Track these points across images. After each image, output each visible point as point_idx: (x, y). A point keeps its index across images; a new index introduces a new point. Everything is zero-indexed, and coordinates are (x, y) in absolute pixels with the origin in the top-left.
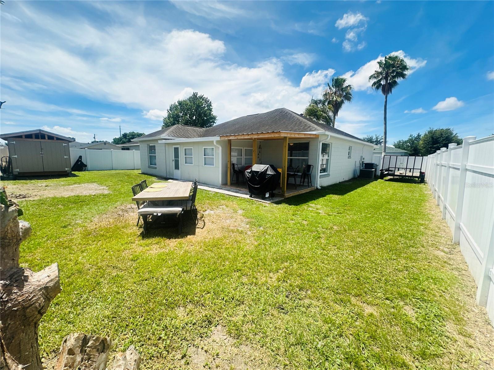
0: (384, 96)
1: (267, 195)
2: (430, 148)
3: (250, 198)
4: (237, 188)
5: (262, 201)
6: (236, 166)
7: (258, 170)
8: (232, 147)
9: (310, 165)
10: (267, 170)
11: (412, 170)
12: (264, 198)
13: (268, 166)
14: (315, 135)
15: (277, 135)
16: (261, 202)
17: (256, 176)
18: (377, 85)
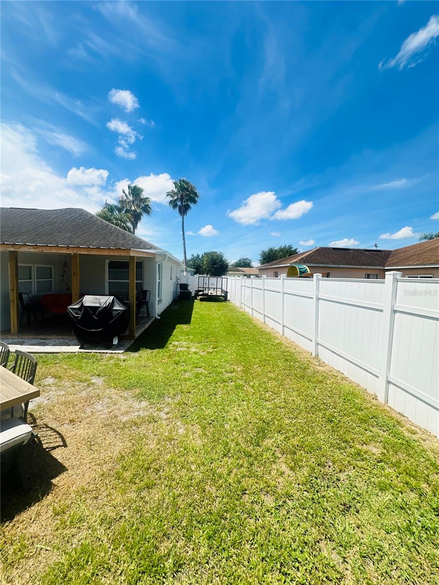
0: (181, 218)
1: (115, 342)
2: (212, 267)
3: (82, 350)
4: (38, 337)
5: (109, 351)
6: (24, 296)
7: (98, 305)
8: (19, 265)
9: (146, 291)
10: (112, 304)
11: (215, 289)
12: (110, 346)
13: (113, 297)
14: (153, 254)
15: (123, 254)
16: (107, 353)
17: (94, 314)
18: (173, 203)
